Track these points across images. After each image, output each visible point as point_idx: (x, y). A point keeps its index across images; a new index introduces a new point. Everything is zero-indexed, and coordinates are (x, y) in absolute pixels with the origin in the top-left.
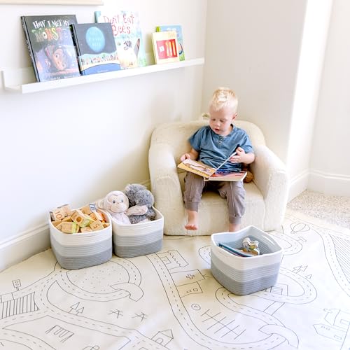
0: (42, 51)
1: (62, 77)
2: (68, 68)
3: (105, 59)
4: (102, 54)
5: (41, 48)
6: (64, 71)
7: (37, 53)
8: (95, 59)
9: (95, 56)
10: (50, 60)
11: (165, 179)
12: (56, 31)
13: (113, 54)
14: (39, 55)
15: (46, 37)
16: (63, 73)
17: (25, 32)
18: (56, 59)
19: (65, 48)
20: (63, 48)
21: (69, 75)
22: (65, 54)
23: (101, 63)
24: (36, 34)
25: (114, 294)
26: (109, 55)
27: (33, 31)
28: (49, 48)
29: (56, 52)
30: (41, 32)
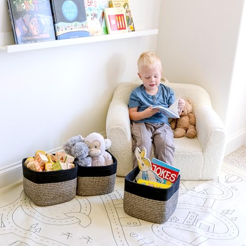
0: (20, 19)
1: (36, 41)
2: (41, 33)
3: (77, 27)
4: (75, 23)
5: (20, 17)
6: (37, 36)
7: (16, 20)
8: (68, 27)
9: (69, 24)
10: (27, 27)
11: (117, 129)
12: (33, 3)
13: (83, 23)
14: (18, 22)
15: (24, 8)
16: (37, 37)
17: (8, 3)
18: (31, 25)
19: (40, 17)
20: (38, 17)
21: (42, 40)
22: (39, 22)
23: (73, 30)
24: (17, 5)
25: (67, 220)
26: (80, 24)
27: (14, 2)
28: (26, 17)
29: (31, 21)
30: (21, 3)
